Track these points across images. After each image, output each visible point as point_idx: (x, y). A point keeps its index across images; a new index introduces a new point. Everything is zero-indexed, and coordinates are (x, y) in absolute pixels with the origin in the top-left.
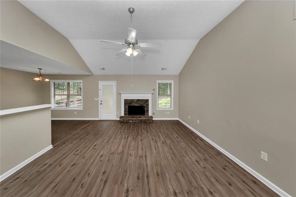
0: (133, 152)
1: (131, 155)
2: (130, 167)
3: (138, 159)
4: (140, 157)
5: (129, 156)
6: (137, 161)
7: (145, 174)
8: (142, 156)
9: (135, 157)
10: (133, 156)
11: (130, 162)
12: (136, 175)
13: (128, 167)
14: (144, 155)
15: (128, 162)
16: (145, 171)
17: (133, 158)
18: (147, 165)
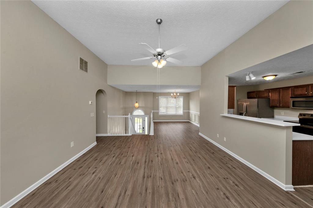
0: (160, 183)
1: (160, 179)
2: (159, 167)
3: (152, 174)
4: (150, 176)
5: (162, 178)
6: (153, 172)
7: (147, 163)
8: (148, 177)
9: (156, 176)
10: (158, 178)
11: (160, 171)
12: (154, 162)
13: (160, 167)
14: (145, 179)
15: (162, 171)
16: (147, 165)
17: (158, 175)
18: (145, 169)
